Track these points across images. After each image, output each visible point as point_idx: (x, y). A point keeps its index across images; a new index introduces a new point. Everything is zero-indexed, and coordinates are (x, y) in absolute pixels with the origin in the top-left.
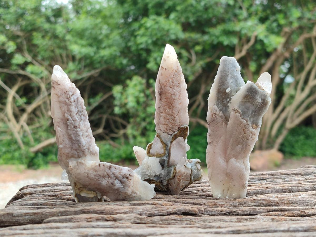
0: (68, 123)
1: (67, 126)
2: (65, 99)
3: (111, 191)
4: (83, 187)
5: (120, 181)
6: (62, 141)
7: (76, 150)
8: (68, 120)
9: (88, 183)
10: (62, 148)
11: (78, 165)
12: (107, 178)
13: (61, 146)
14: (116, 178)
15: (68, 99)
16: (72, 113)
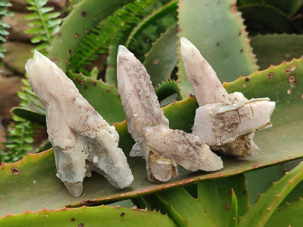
0: (140, 94)
1: (139, 96)
2: (135, 72)
3: (187, 158)
4: (159, 155)
5: (194, 148)
6: (136, 111)
7: (150, 118)
8: (139, 91)
9: (164, 150)
10: (136, 117)
11: (154, 131)
12: (183, 144)
13: (135, 115)
14: (191, 145)
15: (137, 72)
16: (143, 85)
